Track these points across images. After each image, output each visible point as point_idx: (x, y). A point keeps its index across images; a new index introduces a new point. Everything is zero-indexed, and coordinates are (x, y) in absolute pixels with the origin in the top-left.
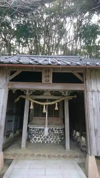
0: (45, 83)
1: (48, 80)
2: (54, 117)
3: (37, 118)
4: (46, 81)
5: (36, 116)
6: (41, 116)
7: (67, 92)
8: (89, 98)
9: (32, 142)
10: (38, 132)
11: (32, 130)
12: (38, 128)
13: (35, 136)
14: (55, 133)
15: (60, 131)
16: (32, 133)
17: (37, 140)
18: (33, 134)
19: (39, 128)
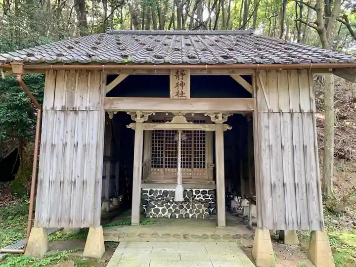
0: (176, 97)
1: (182, 92)
2: (195, 167)
3: (158, 170)
4: (177, 95)
5: (155, 167)
6: (166, 167)
7: (220, 116)
8: (263, 125)
9: (151, 217)
10: (160, 198)
11: (148, 194)
12: (161, 191)
13: (156, 205)
14: (197, 200)
15: (207, 195)
16: (148, 200)
17: (160, 212)
18: (150, 201)
19: (163, 190)
